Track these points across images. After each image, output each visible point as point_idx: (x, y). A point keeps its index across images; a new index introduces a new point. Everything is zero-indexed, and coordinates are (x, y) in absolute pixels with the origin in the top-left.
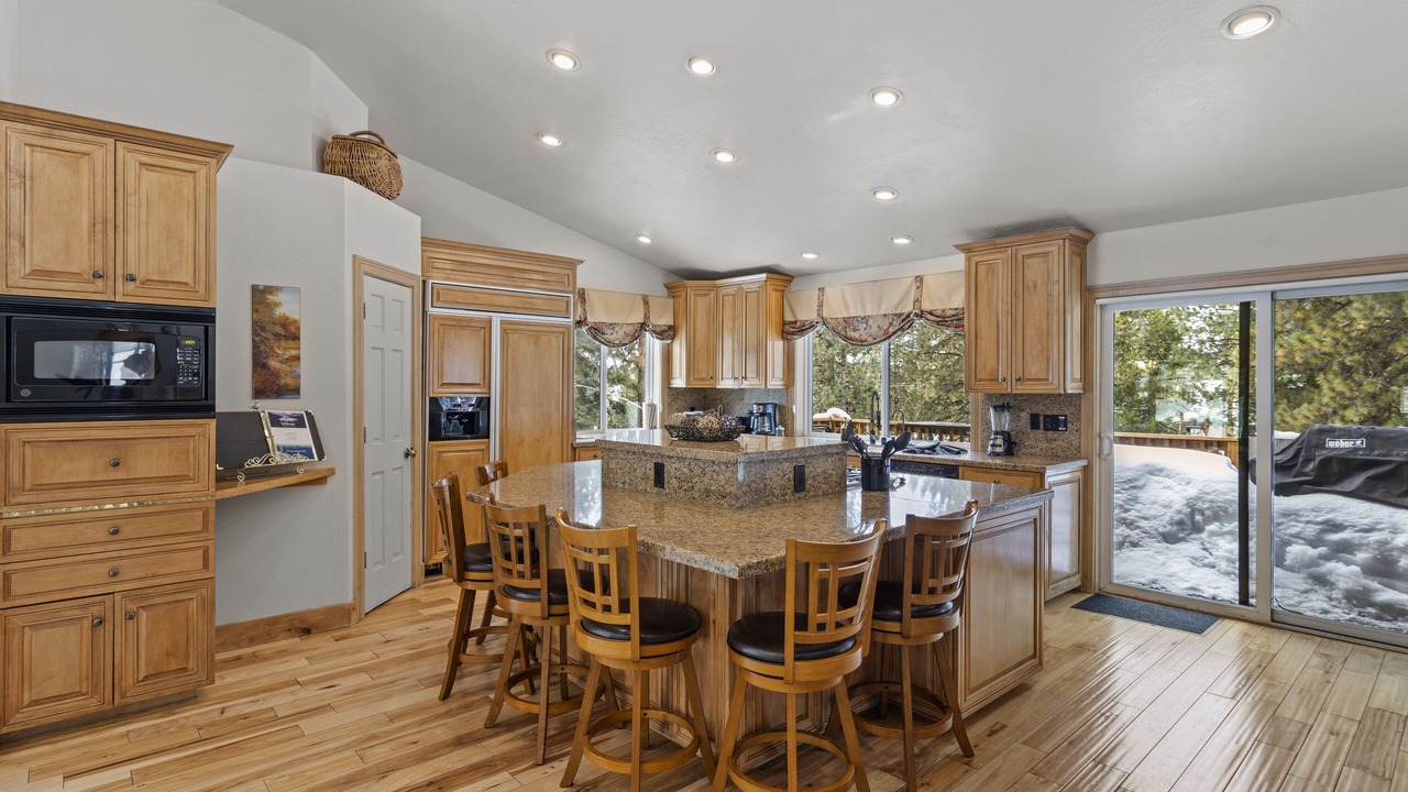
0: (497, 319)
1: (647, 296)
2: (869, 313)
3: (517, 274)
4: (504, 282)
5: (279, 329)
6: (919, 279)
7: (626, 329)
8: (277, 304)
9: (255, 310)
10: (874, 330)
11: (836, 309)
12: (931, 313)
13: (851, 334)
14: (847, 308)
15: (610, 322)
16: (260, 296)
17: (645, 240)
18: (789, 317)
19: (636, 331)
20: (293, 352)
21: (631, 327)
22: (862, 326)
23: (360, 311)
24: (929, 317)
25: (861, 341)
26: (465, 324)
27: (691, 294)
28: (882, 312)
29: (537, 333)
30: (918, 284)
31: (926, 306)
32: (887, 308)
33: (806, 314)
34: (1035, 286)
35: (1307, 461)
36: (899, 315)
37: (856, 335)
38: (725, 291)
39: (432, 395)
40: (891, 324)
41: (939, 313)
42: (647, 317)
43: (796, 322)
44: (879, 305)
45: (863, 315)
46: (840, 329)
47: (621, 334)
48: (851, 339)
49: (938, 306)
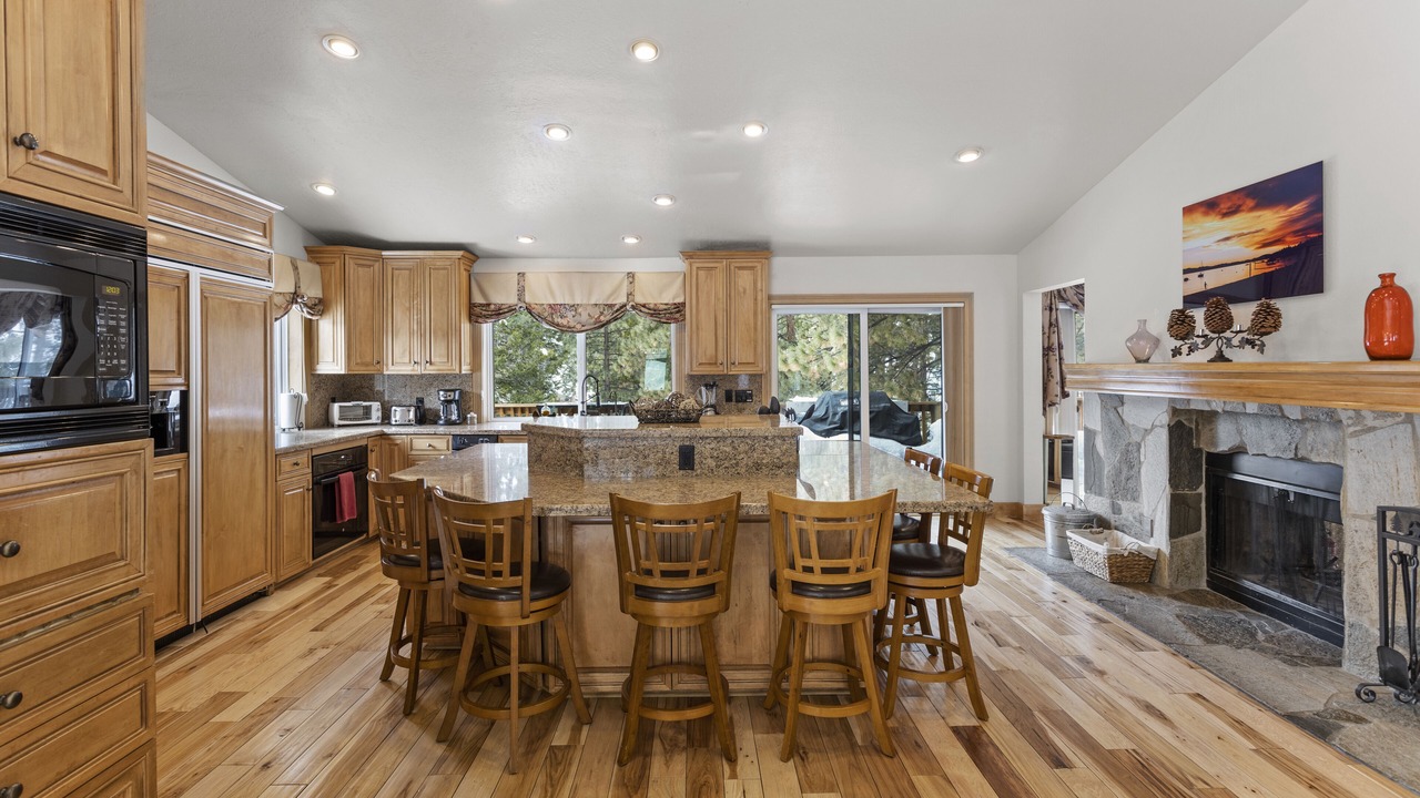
0: (196, 274)
1: (295, 259)
2: (578, 301)
6: (631, 276)
10: (584, 318)
11: (539, 295)
12: (644, 306)
13: (558, 320)
14: (552, 293)
17: (325, 191)
18: (478, 299)
22: (570, 314)
24: (643, 309)
25: (569, 327)
27: (350, 264)
28: (593, 302)
30: (631, 279)
31: (639, 299)
32: (599, 297)
33: (504, 296)
34: (744, 292)
35: (835, 414)
36: (611, 306)
37: (564, 322)
38: (396, 264)
40: (602, 313)
41: (652, 306)
42: (297, 286)
43: (489, 305)
44: (590, 294)
45: (571, 303)
46: (546, 314)
48: (558, 325)
49: (651, 301)
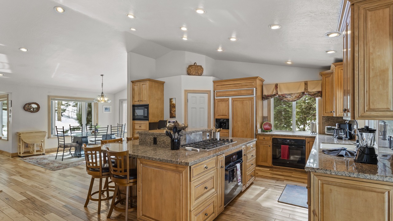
0: (230, 98)
1: (307, 81)
3: (238, 85)
4: (233, 88)
5: (173, 106)
7: (296, 95)
8: (172, 101)
9: (170, 103)
15: (290, 93)
16: (171, 99)
19: (300, 95)
20: (175, 110)
21: (298, 94)
23: (187, 101)
26: (223, 100)
27: (324, 78)
29: (242, 100)
39: (216, 118)
42: (306, 89)
47: (294, 97)
